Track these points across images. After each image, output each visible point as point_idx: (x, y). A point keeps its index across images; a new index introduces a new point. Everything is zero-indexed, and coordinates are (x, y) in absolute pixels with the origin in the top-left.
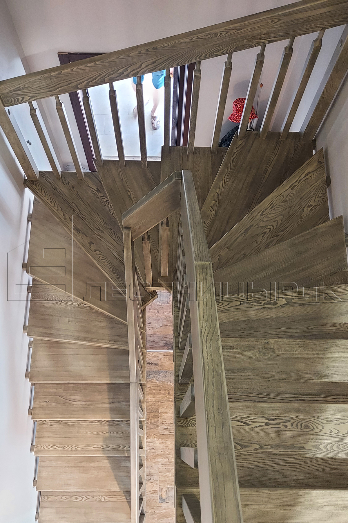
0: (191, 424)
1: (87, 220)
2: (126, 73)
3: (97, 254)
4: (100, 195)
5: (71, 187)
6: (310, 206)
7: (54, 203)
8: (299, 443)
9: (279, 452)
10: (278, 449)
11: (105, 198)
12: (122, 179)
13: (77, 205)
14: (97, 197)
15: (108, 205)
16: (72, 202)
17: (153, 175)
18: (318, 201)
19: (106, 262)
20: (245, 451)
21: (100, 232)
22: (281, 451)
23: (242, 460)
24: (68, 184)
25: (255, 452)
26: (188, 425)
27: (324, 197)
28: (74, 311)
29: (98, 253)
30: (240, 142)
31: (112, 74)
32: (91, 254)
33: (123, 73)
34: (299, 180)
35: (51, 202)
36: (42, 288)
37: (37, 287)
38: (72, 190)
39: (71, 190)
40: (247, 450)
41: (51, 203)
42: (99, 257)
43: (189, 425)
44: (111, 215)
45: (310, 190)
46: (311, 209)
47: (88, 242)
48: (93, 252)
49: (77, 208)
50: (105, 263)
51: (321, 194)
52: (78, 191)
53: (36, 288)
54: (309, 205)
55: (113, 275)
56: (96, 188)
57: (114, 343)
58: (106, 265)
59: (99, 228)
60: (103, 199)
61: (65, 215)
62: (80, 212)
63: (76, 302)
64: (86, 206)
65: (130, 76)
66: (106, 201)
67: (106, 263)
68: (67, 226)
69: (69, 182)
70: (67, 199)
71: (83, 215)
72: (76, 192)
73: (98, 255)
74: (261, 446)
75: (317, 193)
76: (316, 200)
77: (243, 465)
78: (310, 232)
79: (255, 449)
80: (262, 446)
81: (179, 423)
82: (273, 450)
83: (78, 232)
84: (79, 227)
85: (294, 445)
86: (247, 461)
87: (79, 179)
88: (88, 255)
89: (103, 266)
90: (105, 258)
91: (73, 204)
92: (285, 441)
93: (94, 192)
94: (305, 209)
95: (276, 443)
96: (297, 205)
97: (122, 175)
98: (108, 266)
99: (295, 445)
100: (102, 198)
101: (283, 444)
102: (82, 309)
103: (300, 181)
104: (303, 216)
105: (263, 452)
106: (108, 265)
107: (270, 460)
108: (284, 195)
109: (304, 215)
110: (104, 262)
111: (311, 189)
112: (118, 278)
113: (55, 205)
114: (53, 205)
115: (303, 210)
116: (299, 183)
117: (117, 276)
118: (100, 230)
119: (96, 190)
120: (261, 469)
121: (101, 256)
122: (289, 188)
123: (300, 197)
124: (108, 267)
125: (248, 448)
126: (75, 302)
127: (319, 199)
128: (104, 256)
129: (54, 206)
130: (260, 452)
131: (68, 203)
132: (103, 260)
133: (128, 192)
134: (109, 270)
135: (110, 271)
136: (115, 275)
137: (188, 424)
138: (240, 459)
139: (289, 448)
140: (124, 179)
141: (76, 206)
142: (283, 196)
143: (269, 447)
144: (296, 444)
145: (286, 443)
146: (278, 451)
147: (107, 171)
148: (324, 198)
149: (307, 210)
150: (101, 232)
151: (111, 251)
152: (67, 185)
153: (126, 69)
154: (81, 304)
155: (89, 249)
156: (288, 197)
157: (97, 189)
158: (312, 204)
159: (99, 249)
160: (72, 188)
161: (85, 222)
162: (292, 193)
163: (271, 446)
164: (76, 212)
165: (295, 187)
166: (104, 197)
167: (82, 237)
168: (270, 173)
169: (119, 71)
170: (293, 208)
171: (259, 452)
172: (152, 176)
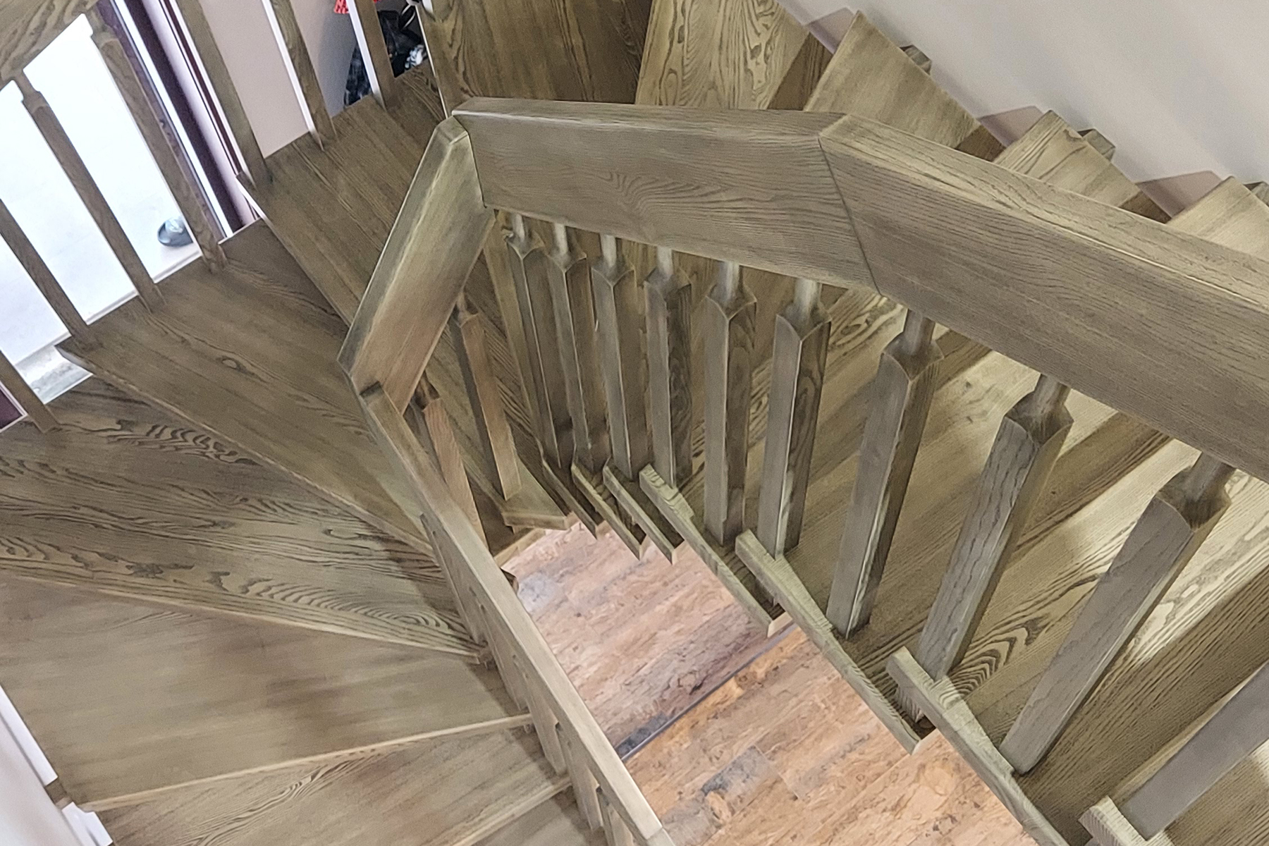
0: (977, 678)
1: (154, 524)
2: (52, 21)
3: (258, 594)
4: (140, 431)
5: (39, 470)
6: (755, 51)
7: (21, 546)
8: (1250, 526)
9: (1225, 580)
10: (1216, 578)
11: (162, 431)
12: (184, 341)
13: (94, 505)
14: (137, 443)
15: (186, 441)
16: (75, 508)
17: (261, 273)
18: (766, 26)
19: (300, 597)
20: (1150, 641)
21: (219, 529)
22: (1228, 577)
23: (1161, 665)
24: (22, 469)
25: (1175, 624)
26: (970, 685)
27: (771, 8)
28: (297, 817)
29: (262, 589)
30: (448, 26)
31: (16, 46)
32: (242, 605)
33: (44, 24)
34: (679, 9)
35: (10, 550)
36: (150, 824)
37: (133, 834)
38: (47, 474)
39: (46, 477)
40: (1152, 635)
41: (14, 554)
42: (272, 596)
43: (973, 684)
44: (216, 463)
45: (725, 16)
46: (766, 57)
47: (208, 578)
48: (243, 595)
49: (101, 511)
50: (300, 601)
51: (759, 5)
52: (68, 466)
53: (132, 838)
54: (752, 51)
55: (350, 615)
56: (114, 421)
57: (482, 816)
58: (309, 604)
59: (209, 523)
60: (158, 436)
61: (82, 555)
62: (120, 517)
63: (282, 789)
64: (123, 490)
65: (66, 22)
66: (170, 437)
67: (305, 599)
68: (112, 582)
69: (22, 461)
70: (50, 508)
71: (132, 519)
72: (65, 473)
73: (263, 594)
74: (1175, 601)
75: (746, 11)
76: (759, 25)
77: (1174, 676)
78: (818, 99)
79: (1167, 618)
80: (1178, 598)
81: (944, 699)
82: (1210, 588)
83: (157, 575)
84: (146, 560)
85: (1241, 540)
86: (1174, 661)
87: (44, 432)
88: (233, 615)
89: (303, 614)
90: (291, 586)
91: (83, 510)
92: (1218, 547)
93: (115, 436)
94: (751, 64)
95: (1203, 565)
96: (724, 70)
97: (175, 331)
98: (316, 602)
99: (1247, 538)
100: (152, 435)
101: (1218, 556)
102: (316, 794)
103: (683, 11)
104: (760, 85)
105: (1191, 610)
106: (312, 600)
107: (1224, 615)
108: (673, 68)
109: (759, 82)
110: (296, 601)
111: (725, 10)
112: (370, 614)
113: (27, 551)
114: (20, 554)
115: (747, 70)
116: (684, 15)
117: (363, 611)
118: (215, 524)
119: (119, 427)
120: (1219, 652)
121: (273, 590)
122: (671, 43)
123: (717, 48)
124: (318, 605)
125: (1150, 629)
126: (279, 790)
127: (762, 20)
128: (283, 585)
129: (26, 554)
130: (1185, 615)
131: (64, 519)
132: (287, 599)
133: (227, 363)
134: (325, 611)
135: (331, 611)
136: (356, 612)
137: (968, 683)
138: (1156, 666)
139: (1238, 554)
140: (186, 337)
141: (94, 509)
142: (671, 71)
143: (1194, 588)
144: (1244, 535)
145: (1223, 550)
146: (1223, 581)
147: (123, 347)
148: (773, 10)
149: (758, 67)
150: (223, 528)
151: (293, 558)
152: (22, 473)
153: (48, 8)
154: (301, 784)
155: (226, 597)
156: (687, 65)
157: (119, 423)
158: (757, 44)
159: (253, 576)
160: (43, 472)
161: (156, 532)
162: (689, 49)
163: (1197, 582)
164: (105, 526)
165: (683, 32)
166: (157, 431)
167: (178, 579)
168: (585, 49)
169: (33, 25)
170: (719, 83)
171: (1182, 618)
172: (261, 276)
